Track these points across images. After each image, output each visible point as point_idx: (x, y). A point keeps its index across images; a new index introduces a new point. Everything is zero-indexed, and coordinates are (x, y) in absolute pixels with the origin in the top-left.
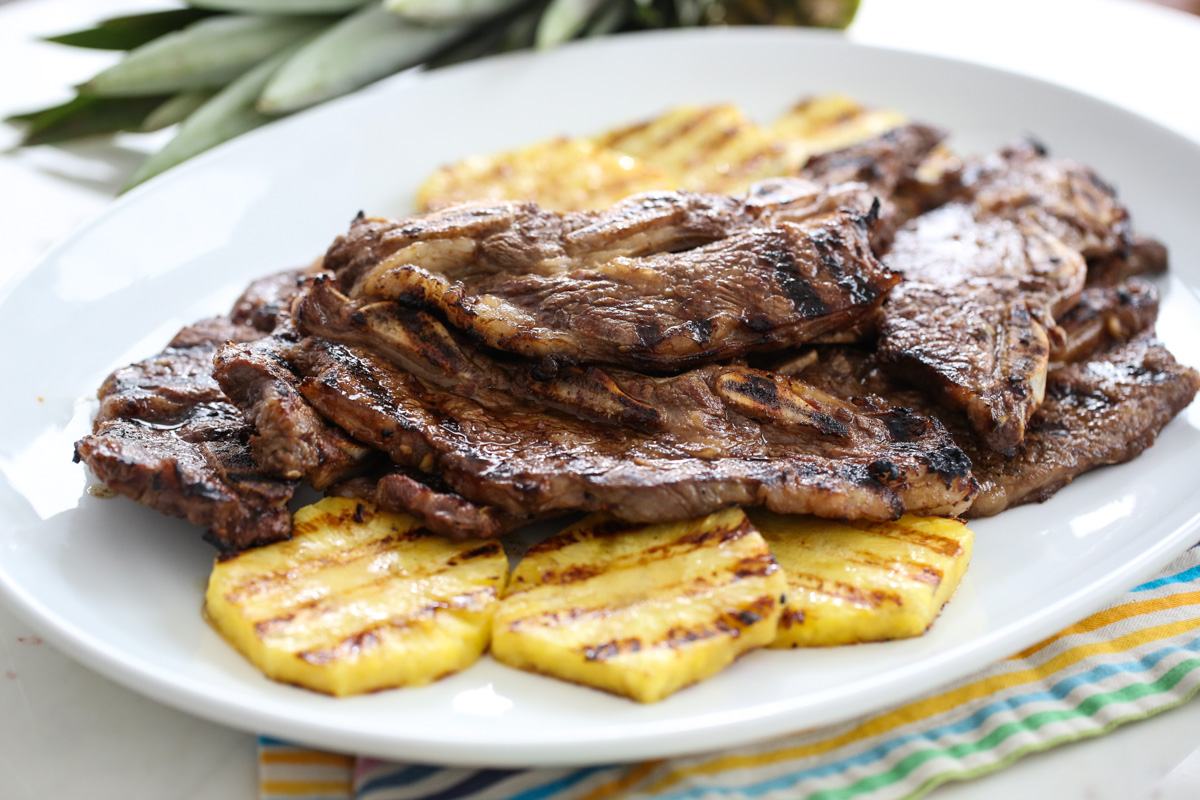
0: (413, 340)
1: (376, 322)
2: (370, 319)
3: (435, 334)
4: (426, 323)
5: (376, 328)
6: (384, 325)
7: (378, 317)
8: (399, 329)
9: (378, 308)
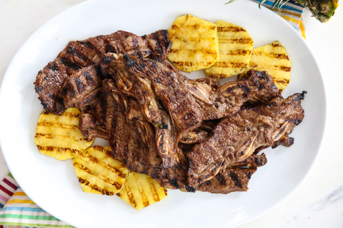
0: (119, 101)
1: (114, 94)
2: (113, 93)
3: (123, 102)
4: (123, 99)
5: (114, 95)
6: (115, 96)
7: (115, 93)
8: (118, 98)
9: (116, 92)
